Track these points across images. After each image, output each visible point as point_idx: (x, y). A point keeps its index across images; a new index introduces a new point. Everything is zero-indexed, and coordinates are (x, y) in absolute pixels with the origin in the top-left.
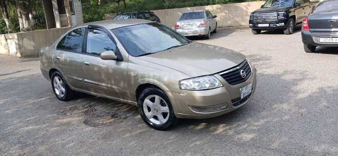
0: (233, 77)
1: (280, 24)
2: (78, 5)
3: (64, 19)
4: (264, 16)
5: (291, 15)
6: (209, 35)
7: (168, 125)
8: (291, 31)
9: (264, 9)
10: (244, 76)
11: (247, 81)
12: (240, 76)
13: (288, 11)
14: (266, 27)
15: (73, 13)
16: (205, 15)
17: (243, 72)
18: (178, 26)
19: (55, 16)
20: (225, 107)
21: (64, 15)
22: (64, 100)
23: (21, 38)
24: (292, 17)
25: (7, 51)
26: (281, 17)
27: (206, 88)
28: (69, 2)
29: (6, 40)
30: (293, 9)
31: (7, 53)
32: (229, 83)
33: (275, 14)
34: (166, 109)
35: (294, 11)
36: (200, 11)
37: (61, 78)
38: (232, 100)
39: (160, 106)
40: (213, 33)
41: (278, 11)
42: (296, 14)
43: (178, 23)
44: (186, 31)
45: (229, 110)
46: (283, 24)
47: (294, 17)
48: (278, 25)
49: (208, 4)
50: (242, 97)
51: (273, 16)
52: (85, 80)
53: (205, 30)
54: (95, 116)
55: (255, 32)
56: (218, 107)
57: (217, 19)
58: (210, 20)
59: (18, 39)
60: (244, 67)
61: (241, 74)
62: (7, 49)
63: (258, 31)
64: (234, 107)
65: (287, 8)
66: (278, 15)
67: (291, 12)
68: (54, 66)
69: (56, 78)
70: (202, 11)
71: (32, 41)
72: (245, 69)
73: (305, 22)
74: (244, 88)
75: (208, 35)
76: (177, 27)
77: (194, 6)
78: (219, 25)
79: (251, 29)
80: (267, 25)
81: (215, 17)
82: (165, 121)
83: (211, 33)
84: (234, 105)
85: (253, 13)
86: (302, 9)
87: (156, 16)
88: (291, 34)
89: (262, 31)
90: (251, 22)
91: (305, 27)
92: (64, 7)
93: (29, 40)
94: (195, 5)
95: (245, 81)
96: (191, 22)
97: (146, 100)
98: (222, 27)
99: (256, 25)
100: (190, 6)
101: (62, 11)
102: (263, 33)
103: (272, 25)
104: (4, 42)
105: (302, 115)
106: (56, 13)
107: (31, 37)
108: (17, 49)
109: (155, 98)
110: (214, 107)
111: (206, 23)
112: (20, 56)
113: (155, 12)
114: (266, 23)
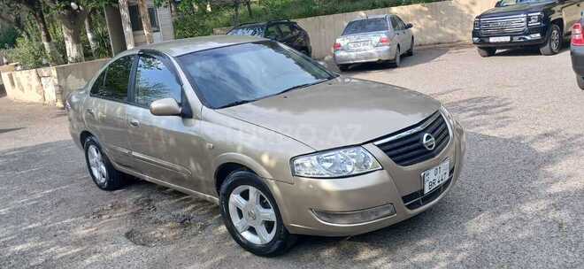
0: (404, 150)
1: (532, 36)
2: (165, 15)
3: (141, 39)
4: (500, 21)
5: (553, 17)
6: (398, 60)
7: (275, 247)
8: (554, 49)
9: (501, 9)
10: (431, 146)
11: (437, 157)
12: (422, 147)
13: (547, 11)
14: (506, 43)
15: (156, 29)
16: (389, 24)
17: (428, 138)
18: (339, 46)
19: (126, 34)
20: (388, 212)
21: (140, 32)
22: (105, 189)
23: (62, 75)
24: (554, 22)
25: (41, 97)
26: (534, 23)
27: (345, 174)
28: (149, 9)
29: (39, 78)
30: (558, 8)
31: (42, 102)
32: (397, 162)
33: (523, 17)
34: (269, 214)
35: (560, 11)
36: (380, 16)
37: (99, 149)
38: (403, 198)
39: (259, 207)
40: (406, 55)
41: (527, 11)
42: (563, 16)
43: (339, 41)
44: (353, 55)
45: (397, 218)
46: (538, 35)
47: (560, 22)
48: (528, 38)
49: (398, 4)
50: (427, 190)
51: (519, 22)
52: (134, 153)
53: (390, 50)
54: (151, 221)
55: (484, 52)
56: (372, 212)
57: (413, 30)
58: (400, 32)
59: (58, 77)
60: (433, 127)
61: (424, 141)
62: (40, 94)
63: (490, 51)
64: (409, 210)
65: (546, 5)
66: (529, 19)
67: (553, 12)
68: (86, 127)
69: (93, 149)
70: (384, 16)
71: (83, 80)
72: (435, 131)
73: (578, 31)
74: (432, 172)
75: (395, 59)
76: (337, 47)
77: (371, 9)
78: (418, 40)
79: (476, 48)
80: (508, 39)
81: (410, 26)
82: (269, 237)
83: (403, 57)
84: (409, 207)
85: (479, 17)
86: (575, 5)
87: (300, 29)
88: (555, 54)
89: (498, 51)
90: (475, 34)
91: (577, 41)
92: (140, 19)
93: (77, 77)
94: (374, 6)
95: (433, 156)
96: (362, 37)
97: (232, 195)
98: (425, 45)
99: (486, 40)
100: (364, 9)
101: (136, 26)
102: (499, 54)
103: (516, 39)
104: (35, 83)
105: (560, 226)
106: (128, 30)
107: (81, 72)
108: (57, 94)
109: (248, 190)
110: (363, 212)
111: (390, 39)
112: (62, 106)
113: (301, 23)
114: (504, 34)
